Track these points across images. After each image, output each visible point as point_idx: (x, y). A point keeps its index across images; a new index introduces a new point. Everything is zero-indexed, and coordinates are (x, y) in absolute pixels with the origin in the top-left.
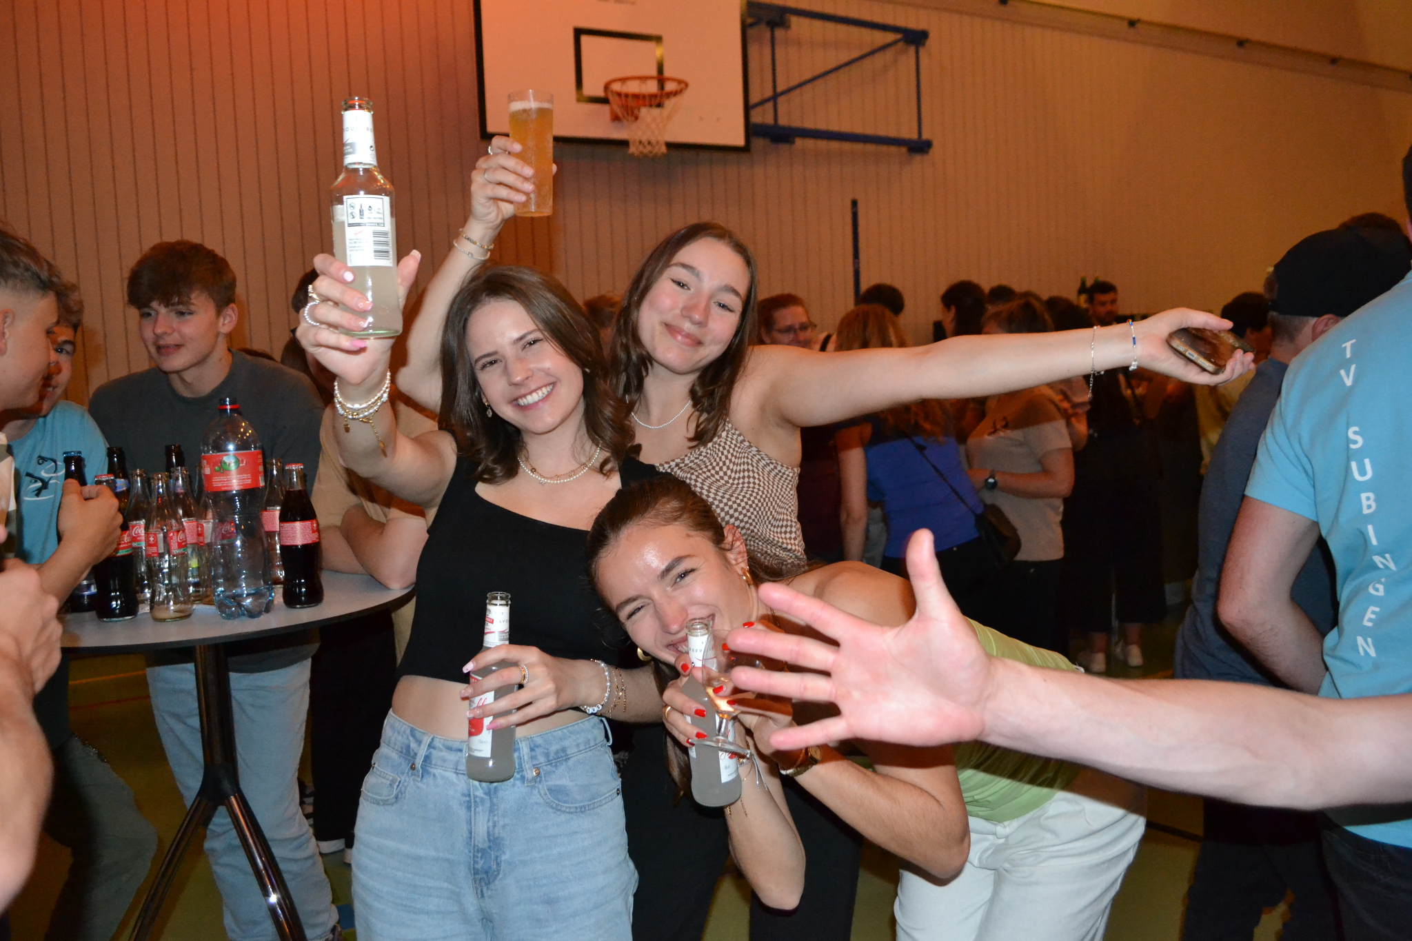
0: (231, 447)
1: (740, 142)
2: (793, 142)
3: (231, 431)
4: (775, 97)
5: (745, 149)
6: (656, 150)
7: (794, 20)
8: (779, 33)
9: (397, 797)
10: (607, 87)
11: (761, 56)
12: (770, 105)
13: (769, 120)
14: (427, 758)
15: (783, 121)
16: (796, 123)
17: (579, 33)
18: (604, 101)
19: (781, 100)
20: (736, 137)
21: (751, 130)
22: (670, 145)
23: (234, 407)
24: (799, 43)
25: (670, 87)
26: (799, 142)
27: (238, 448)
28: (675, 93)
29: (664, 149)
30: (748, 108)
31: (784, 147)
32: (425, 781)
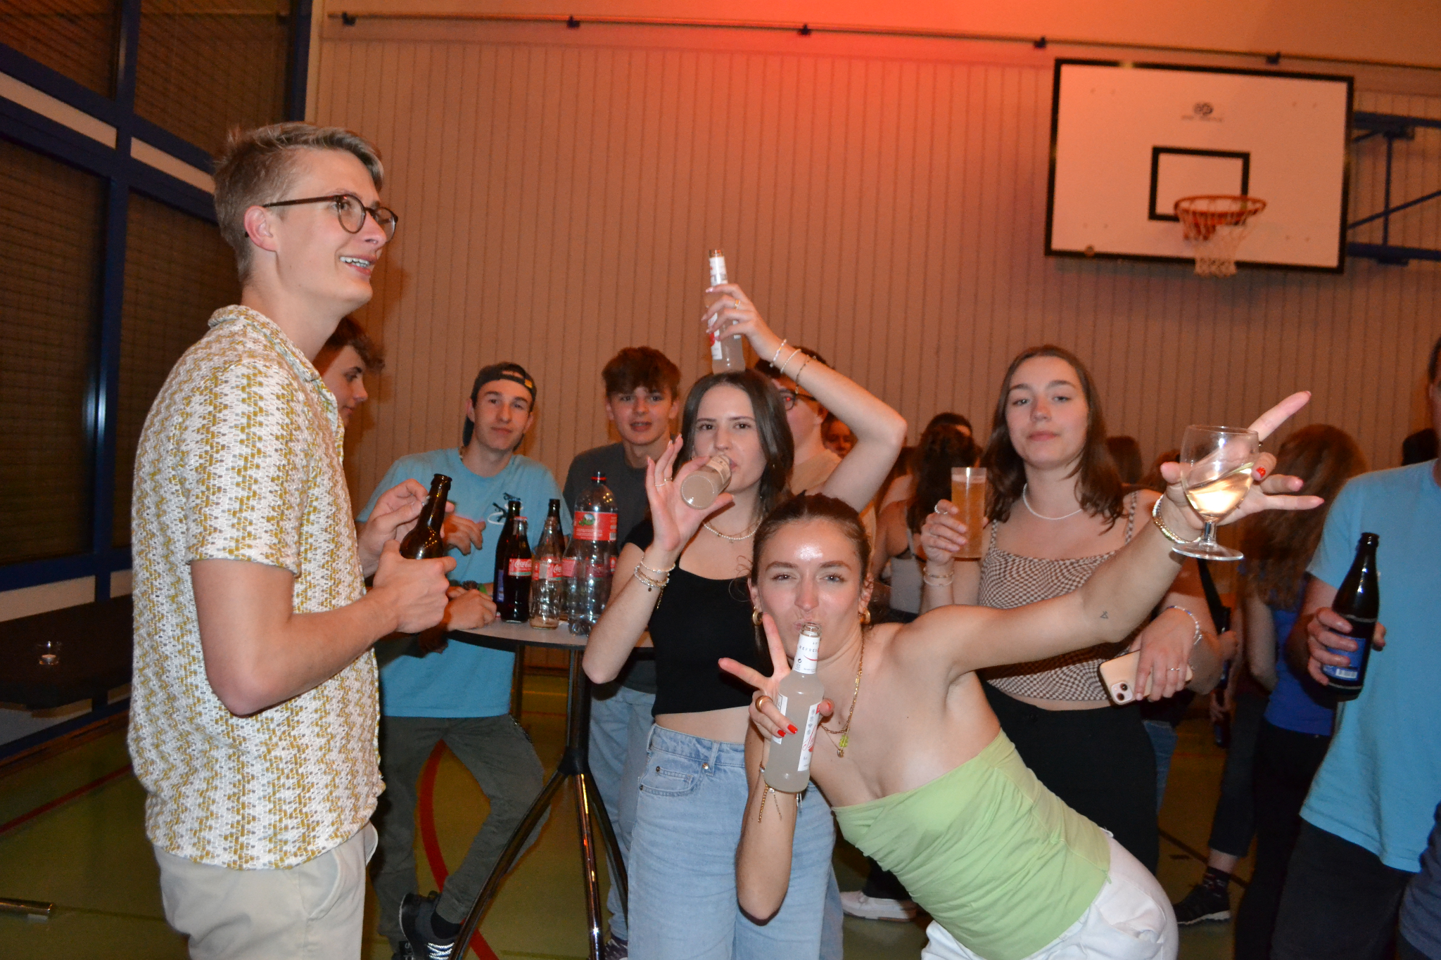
0: (596, 508)
1: (1333, 262)
2: (1406, 264)
3: (596, 496)
4: (1387, 212)
5: (1338, 270)
6: (1223, 269)
7: (1420, 131)
8: (1399, 145)
9: (692, 789)
10: (1177, 205)
11: (1371, 170)
12: (1379, 223)
13: (1378, 239)
14: (718, 759)
15: (1395, 240)
16: (1412, 243)
17: (1157, 151)
18: (1174, 219)
19: (1394, 217)
20: (1328, 256)
21: (1347, 249)
22: (1240, 265)
23: (603, 479)
24: (1424, 155)
25: (1250, 206)
26: (1414, 264)
27: (601, 510)
28: (1255, 212)
29: (1232, 269)
30: (1345, 226)
31: (1394, 269)
32: (717, 775)
